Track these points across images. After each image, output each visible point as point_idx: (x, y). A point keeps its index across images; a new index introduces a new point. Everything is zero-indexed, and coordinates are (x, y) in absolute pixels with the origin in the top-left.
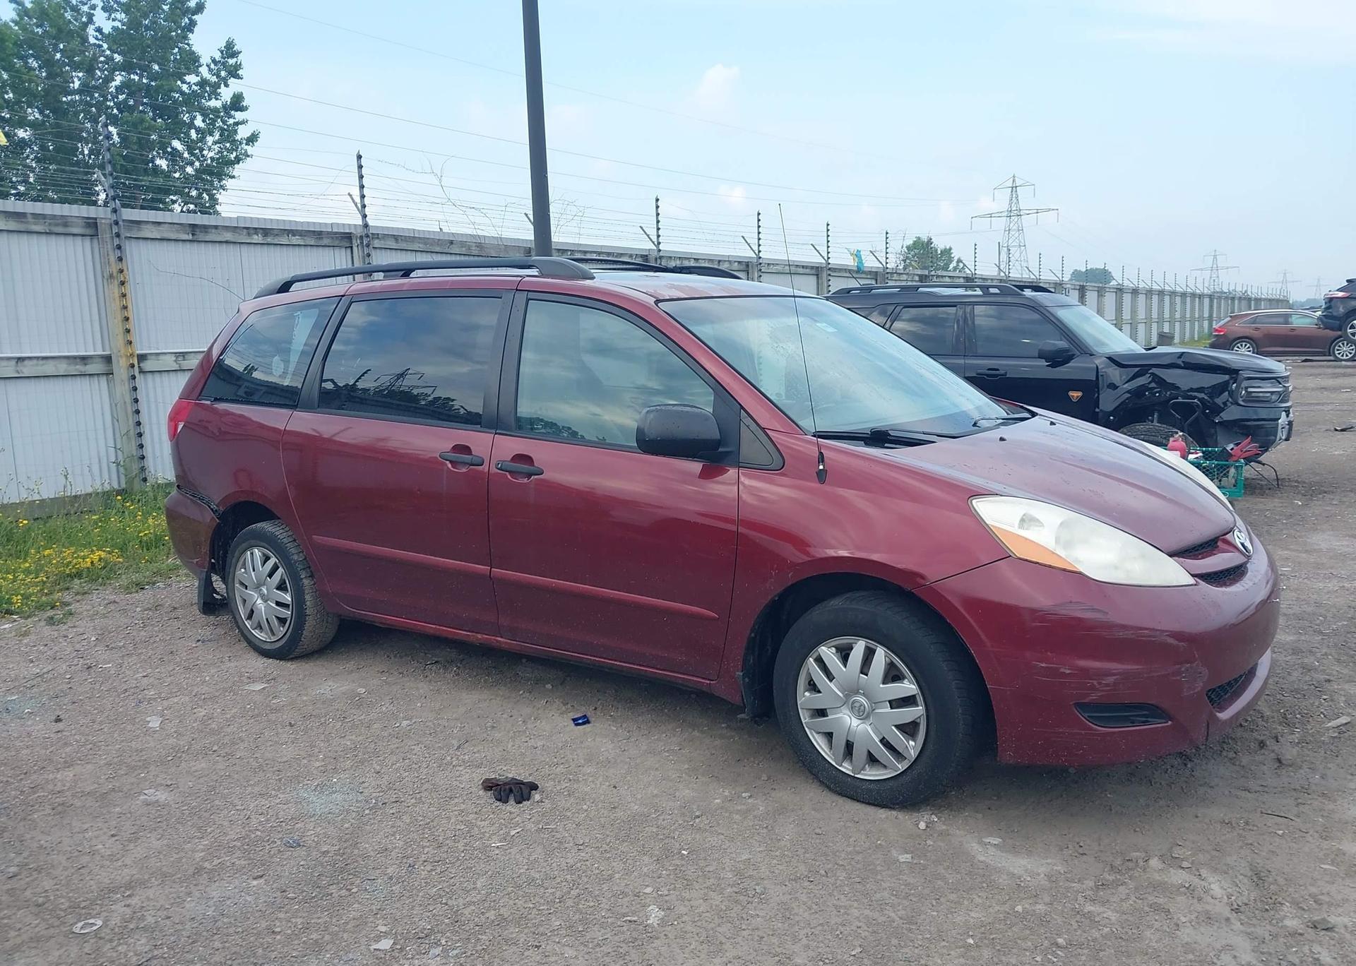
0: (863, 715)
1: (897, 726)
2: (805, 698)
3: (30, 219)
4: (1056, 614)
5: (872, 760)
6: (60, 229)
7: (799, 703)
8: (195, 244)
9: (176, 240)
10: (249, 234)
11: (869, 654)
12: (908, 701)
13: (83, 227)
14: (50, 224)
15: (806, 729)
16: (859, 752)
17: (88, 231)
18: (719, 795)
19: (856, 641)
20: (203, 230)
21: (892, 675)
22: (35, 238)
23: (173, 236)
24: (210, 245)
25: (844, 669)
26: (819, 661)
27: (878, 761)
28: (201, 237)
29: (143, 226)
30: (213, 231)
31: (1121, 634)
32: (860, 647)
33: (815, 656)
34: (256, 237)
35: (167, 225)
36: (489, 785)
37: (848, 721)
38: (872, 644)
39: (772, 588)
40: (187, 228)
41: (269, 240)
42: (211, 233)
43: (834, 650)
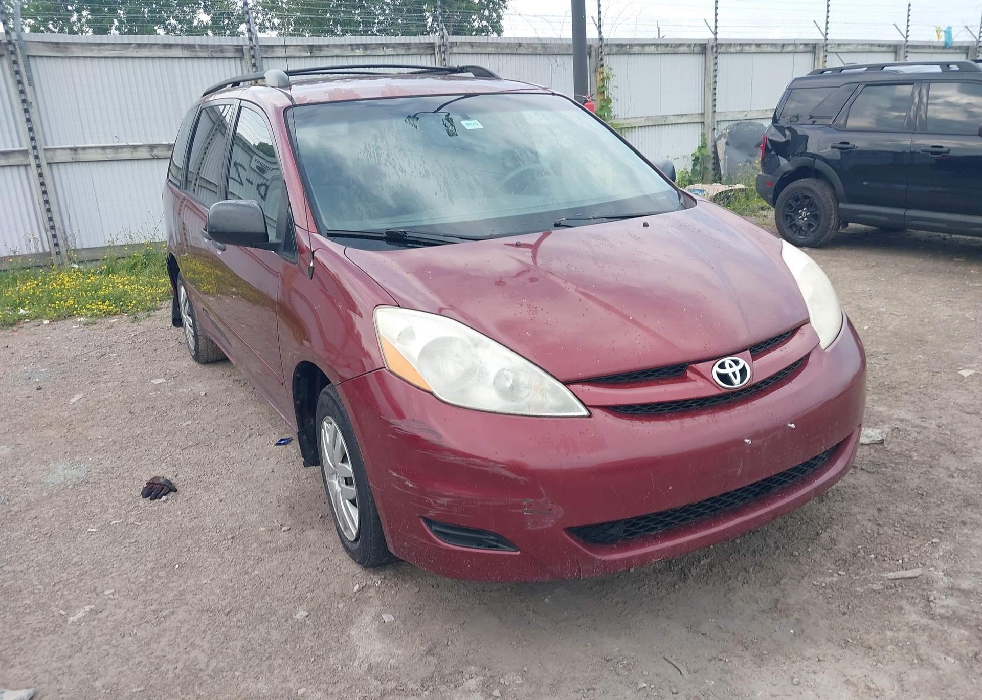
3: (198, 48)
6: (218, 55)
8: (314, 59)
9: (299, 57)
10: (352, 49)
13: (234, 52)
14: (211, 51)
17: (237, 55)
20: (318, 48)
22: (202, 62)
23: (297, 54)
24: (325, 59)
28: (317, 53)
29: (275, 49)
30: (326, 48)
31: (451, 458)
34: (358, 51)
35: (292, 47)
40: (307, 48)
41: (368, 52)
42: (324, 50)
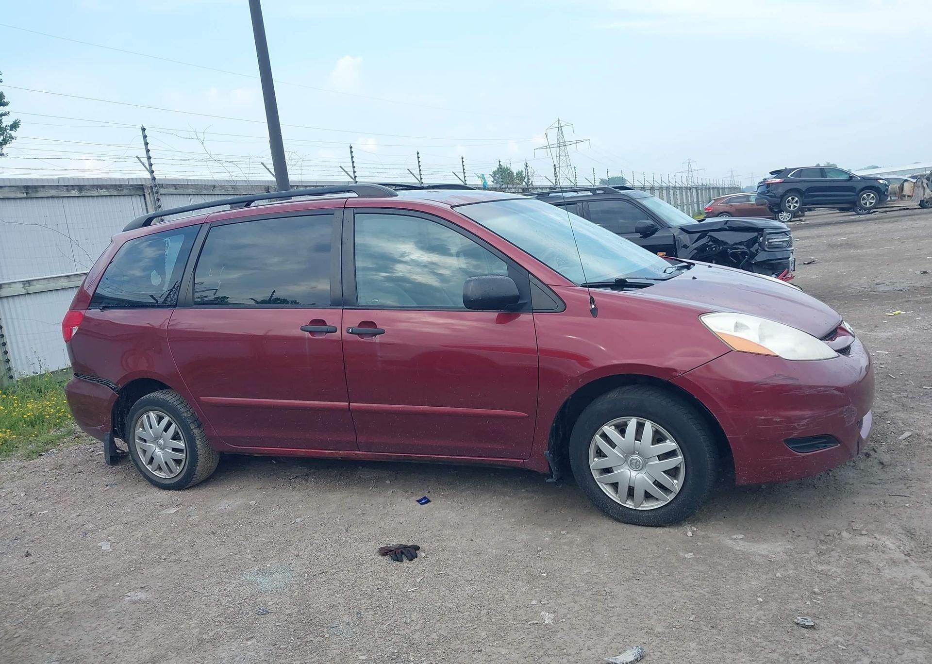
0: (638, 467)
1: (664, 472)
2: (595, 463)
4: (767, 384)
5: (648, 496)
7: (591, 466)
8: (29, 200)
9: (14, 198)
10: (68, 190)
11: (640, 427)
12: (671, 454)
15: (598, 483)
16: (639, 493)
18: (546, 535)
19: (628, 420)
20: (34, 189)
21: (658, 438)
23: (13, 196)
24: (40, 200)
25: (623, 439)
26: (604, 436)
27: (653, 496)
28: (33, 194)
30: (42, 190)
31: (808, 392)
32: (633, 423)
33: (600, 433)
34: (73, 192)
35: (7, 188)
36: (385, 552)
37: (629, 474)
38: (642, 420)
39: (567, 392)
40: (23, 189)
41: (83, 193)
42: (41, 191)
43: (613, 427)
